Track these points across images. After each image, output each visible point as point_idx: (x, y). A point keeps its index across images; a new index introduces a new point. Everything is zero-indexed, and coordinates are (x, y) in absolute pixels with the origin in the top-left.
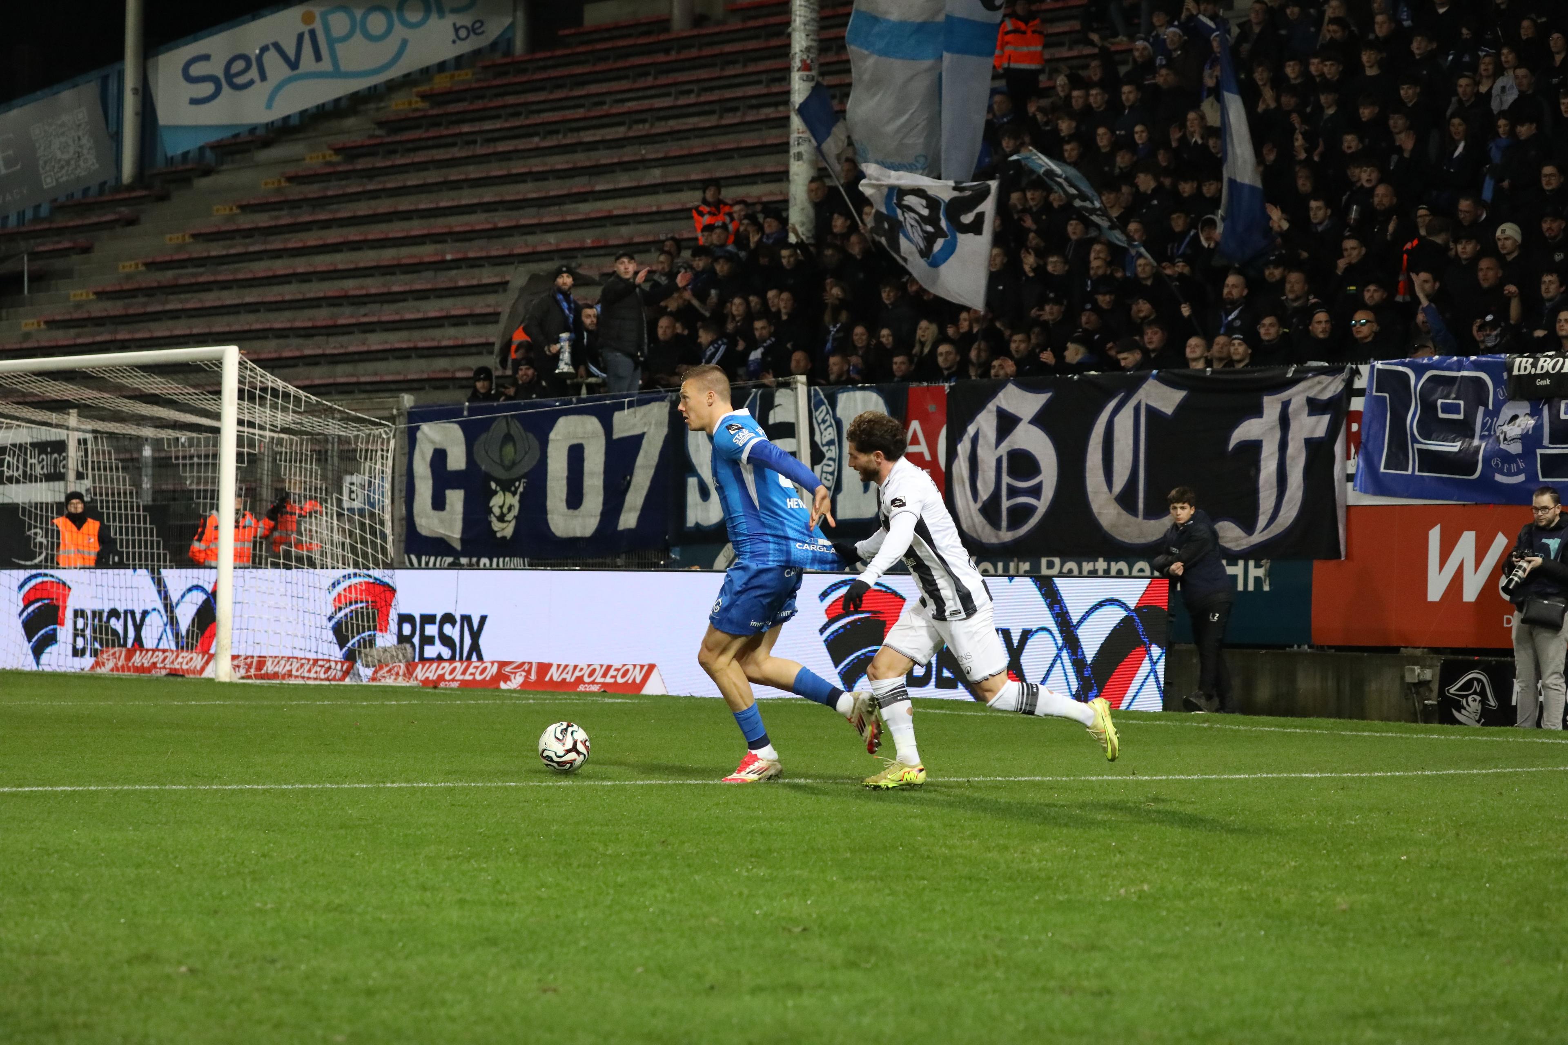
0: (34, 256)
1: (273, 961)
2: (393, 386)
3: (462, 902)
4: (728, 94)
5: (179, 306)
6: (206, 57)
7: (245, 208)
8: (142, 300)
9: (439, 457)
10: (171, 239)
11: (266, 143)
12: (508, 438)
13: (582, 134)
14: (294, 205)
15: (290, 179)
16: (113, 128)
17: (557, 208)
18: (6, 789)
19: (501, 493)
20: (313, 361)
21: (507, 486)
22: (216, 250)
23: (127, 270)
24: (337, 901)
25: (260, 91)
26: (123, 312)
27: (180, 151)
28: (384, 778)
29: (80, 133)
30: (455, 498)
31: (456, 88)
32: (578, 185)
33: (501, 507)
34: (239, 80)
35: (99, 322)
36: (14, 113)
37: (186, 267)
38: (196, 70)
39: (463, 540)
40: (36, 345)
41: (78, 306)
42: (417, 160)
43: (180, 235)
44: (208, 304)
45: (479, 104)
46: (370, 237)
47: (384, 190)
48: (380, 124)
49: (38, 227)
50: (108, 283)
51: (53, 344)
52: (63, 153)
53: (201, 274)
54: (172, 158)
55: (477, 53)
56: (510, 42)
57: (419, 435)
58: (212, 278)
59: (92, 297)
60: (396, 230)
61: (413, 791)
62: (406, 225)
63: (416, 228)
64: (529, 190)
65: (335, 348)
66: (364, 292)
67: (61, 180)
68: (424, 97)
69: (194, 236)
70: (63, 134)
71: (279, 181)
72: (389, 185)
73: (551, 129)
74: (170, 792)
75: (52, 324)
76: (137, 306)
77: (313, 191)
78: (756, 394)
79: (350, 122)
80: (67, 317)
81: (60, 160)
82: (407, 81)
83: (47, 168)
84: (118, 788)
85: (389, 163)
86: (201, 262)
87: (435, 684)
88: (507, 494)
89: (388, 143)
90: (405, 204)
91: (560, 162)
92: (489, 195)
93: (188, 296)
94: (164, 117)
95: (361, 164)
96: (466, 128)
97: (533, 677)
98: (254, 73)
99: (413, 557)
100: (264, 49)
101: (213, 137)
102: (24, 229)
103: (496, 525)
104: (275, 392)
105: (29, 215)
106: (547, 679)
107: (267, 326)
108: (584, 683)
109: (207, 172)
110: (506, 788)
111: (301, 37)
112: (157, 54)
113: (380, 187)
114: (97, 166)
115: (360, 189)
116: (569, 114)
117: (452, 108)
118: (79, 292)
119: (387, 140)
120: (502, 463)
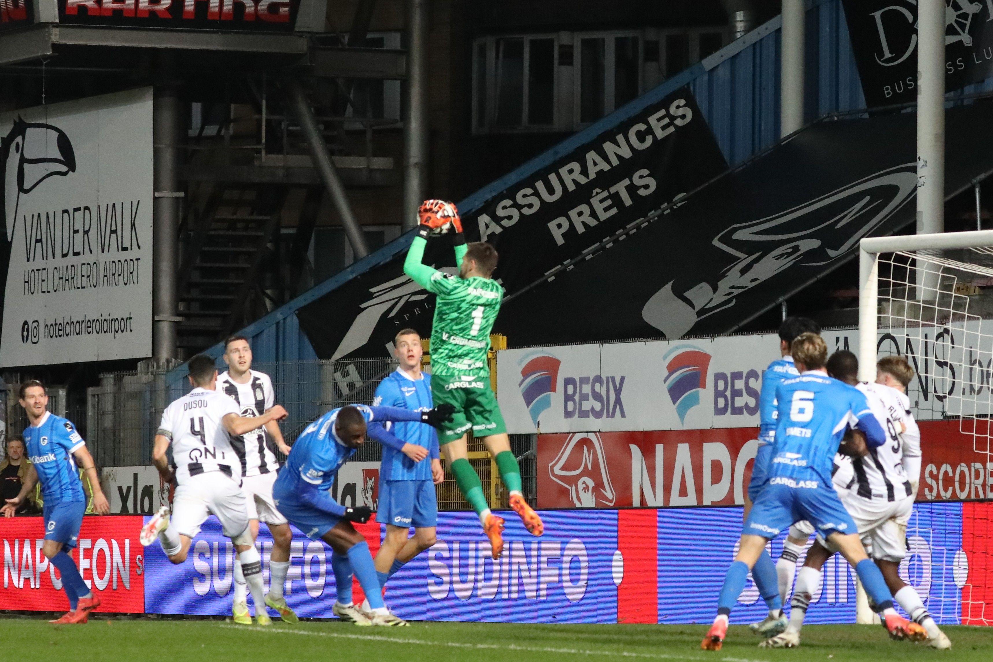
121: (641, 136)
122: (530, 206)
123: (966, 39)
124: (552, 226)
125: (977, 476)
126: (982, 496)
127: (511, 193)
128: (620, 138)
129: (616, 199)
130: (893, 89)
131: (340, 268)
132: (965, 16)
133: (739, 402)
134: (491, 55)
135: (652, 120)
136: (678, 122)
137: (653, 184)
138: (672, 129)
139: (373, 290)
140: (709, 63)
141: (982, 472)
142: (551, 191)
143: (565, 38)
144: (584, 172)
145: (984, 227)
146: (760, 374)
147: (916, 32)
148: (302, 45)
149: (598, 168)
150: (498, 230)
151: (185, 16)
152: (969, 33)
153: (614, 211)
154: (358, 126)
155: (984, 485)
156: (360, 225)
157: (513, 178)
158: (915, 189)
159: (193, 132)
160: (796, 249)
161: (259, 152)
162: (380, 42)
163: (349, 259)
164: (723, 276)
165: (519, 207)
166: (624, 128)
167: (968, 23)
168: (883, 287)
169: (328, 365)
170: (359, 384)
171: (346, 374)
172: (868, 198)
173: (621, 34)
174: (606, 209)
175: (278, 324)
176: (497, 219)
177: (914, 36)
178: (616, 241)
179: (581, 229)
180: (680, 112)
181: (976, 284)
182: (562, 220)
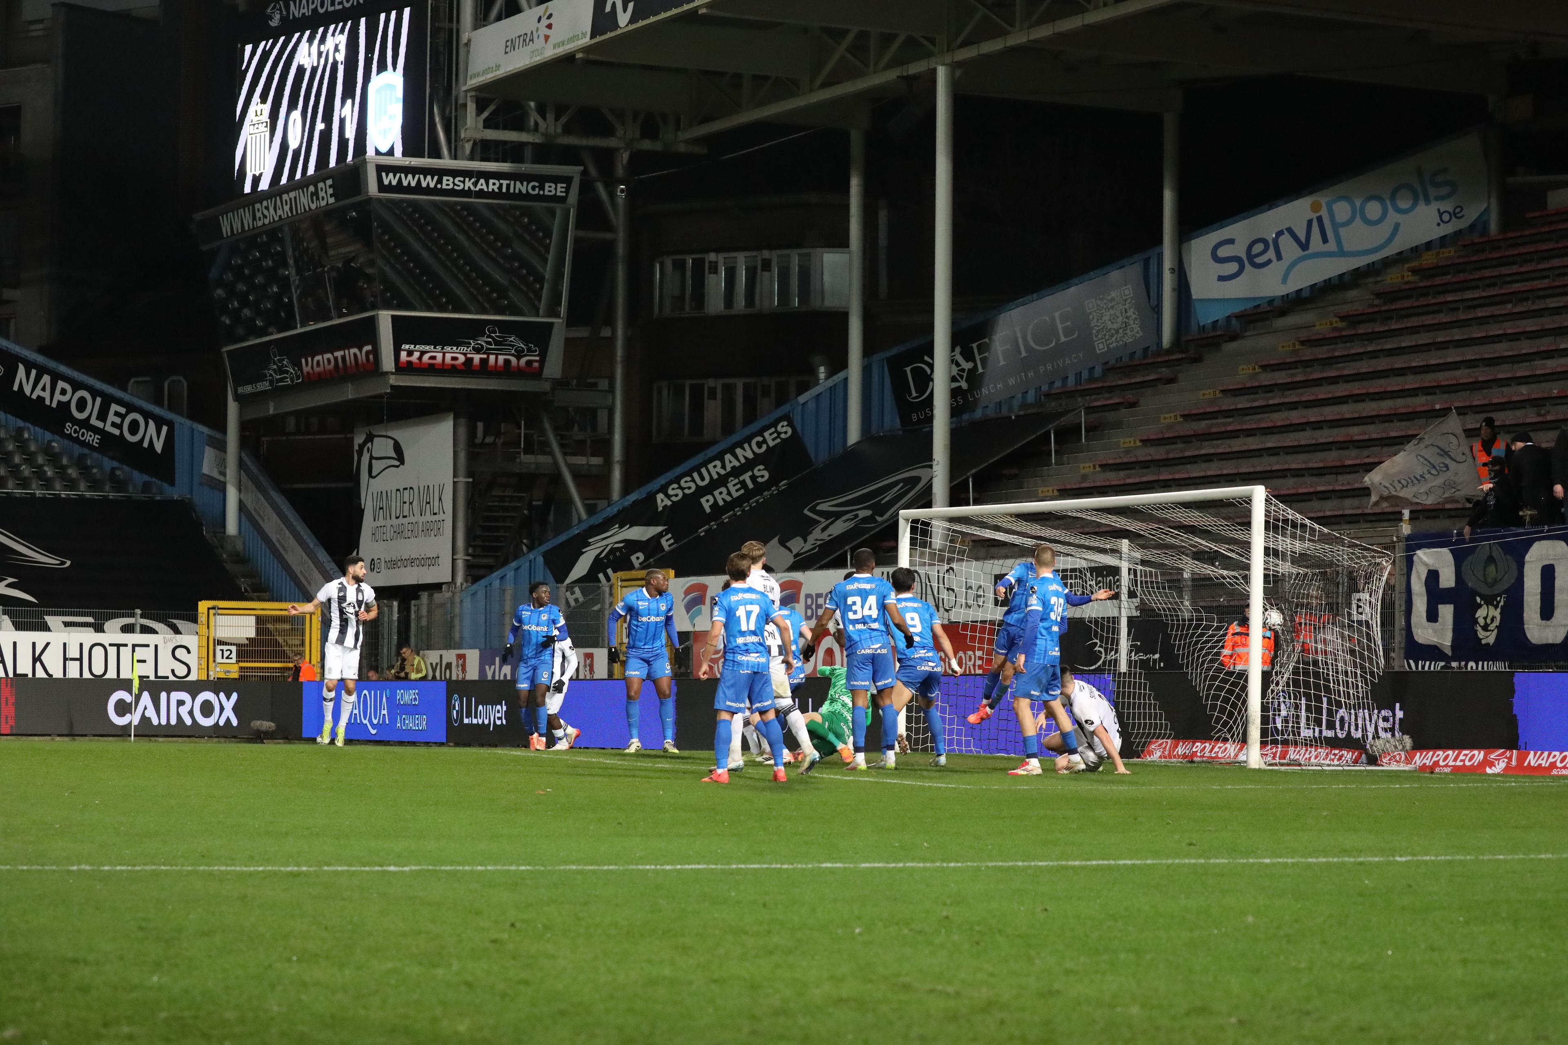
0: (1090, 410)
2: (1392, 517)
3: (1465, 961)
5: (1212, 451)
6: (1231, 241)
7: (1264, 368)
8: (1181, 446)
9: (1433, 576)
10: (1204, 395)
11: (1283, 313)
12: (1491, 560)
13: (1548, 301)
14: (1307, 364)
15: (1303, 343)
16: (1154, 302)
17: (1528, 364)
18: (1077, 863)
19: (1485, 606)
20: (1325, 496)
21: (1490, 601)
22: (1242, 403)
23: (1168, 421)
24: (1360, 961)
25: (1277, 268)
26: (1164, 457)
27: (1210, 321)
28: (1394, 853)
29: (1127, 307)
30: (1446, 612)
31: (1441, 264)
32: (1545, 344)
33: (1485, 618)
34: (1259, 260)
35: (1145, 465)
36: (1072, 289)
37: (1216, 418)
38: (1223, 252)
39: (1453, 647)
40: (1092, 485)
41: (1127, 451)
42: (1409, 325)
43: (1211, 391)
44: (1235, 449)
45: (1462, 277)
46: (1371, 391)
47: (1382, 350)
48: (1378, 295)
49: (1093, 386)
50: (1152, 431)
51: (1107, 483)
52: (1113, 323)
53: (1230, 423)
54: (1204, 326)
55: (1459, 233)
56: (1486, 224)
57: (1415, 558)
58: (1239, 427)
59: (1139, 444)
60: (1393, 384)
61: (1419, 863)
62: (1400, 379)
63: (1410, 382)
64: (1502, 349)
65: (1343, 484)
66: (1366, 437)
67: (1111, 346)
68: (1414, 271)
69: (1223, 391)
70: (1112, 307)
71: (1294, 344)
72: (1388, 346)
73: (1522, 297)
74: (1214, 865)
75: (1105, 467)
76: (1176, 451)
77: (1322, 352)
79: (1352, 294)
80: (1118, 461)
81: (1110, 330)
82: (1401, 258)
83: (1100, 336)
85: (1386, 328)
86: (1228, 413)
87: (1431, 769)
88: (1490, 607)
89: (1386, 311)
90: (1399, 362)
91: (1530, 325)
92: (1470, 354)
93: (1219, 442)
94: (1196, 292)
95: (1362, 329)
96: (1450, 298)
97: (1514, 763)
98: (1271, 254)
99: (1411, 662)
100: (1279, 234)
101: (1238, 309)
102: (1079, 388)
103: (1481, 634)
104: (1294, 525)
105: (1085, 375)
106: (1526, 764)
107: (1286, 467)
108: (1557, 768)
109: (1233, 338)
110: (1496, 861)
111: (1310, 223)
112: (1190, 239)
113: (1379, 348)
114: (1141, 334)
115: (1362, 350)
116: (1537, 284)
117: (1438, 281)
118: (1128, 440)
119: (1384, 308)
120: (1485, 582)
121: (759, 445)
122: (689, 488)
123: (964, 385)
124: (703, 500)
125: (970, 660)
126: (973, 672)
127: (677, 480)
128: (746, 446)
129: (743, 484)
130: (918, 416)
131: (569, 526)
132: (963, 370)
134: (665, 393)
135: (766, 434)
136: (783, 436)
137: (766, 475)
138: (778, 440)
139: (590, 540)
140: (802, 399)
141: (973, 657)
142: (703, 479)
143: (711, 383)
144: (724, 467)
145: (975, 503)
147: (933, 380)
148: (547, 387)
149: (732, 465)
150: (669, 503)
151: (473, 368)
152: (966, 381)
153: (742, 491)
154: (580, 436)
155: (974, 665)
156: (583, 499)
157: (678, 470)
158: (932, 478)
159: (479, 440)
160: (856, 516)
161: (519, 453)
162: (595, 385)
163: (575, 521)
164: (811, 533)
165: (682, 489)
166: (748, 440)
167: (965, 375)
168: (913, 541)
169: (563, 587)
170: (581, 599)
171: (573, 593)
172: (901, 484)
173: (748, 380)
174: (737, 491)
175: (530, 561)
176: (668, 496)
177: (931, 383)
178: (743, 511)
179: (721, 503)
180: (784, 429)
182: (710, 497)
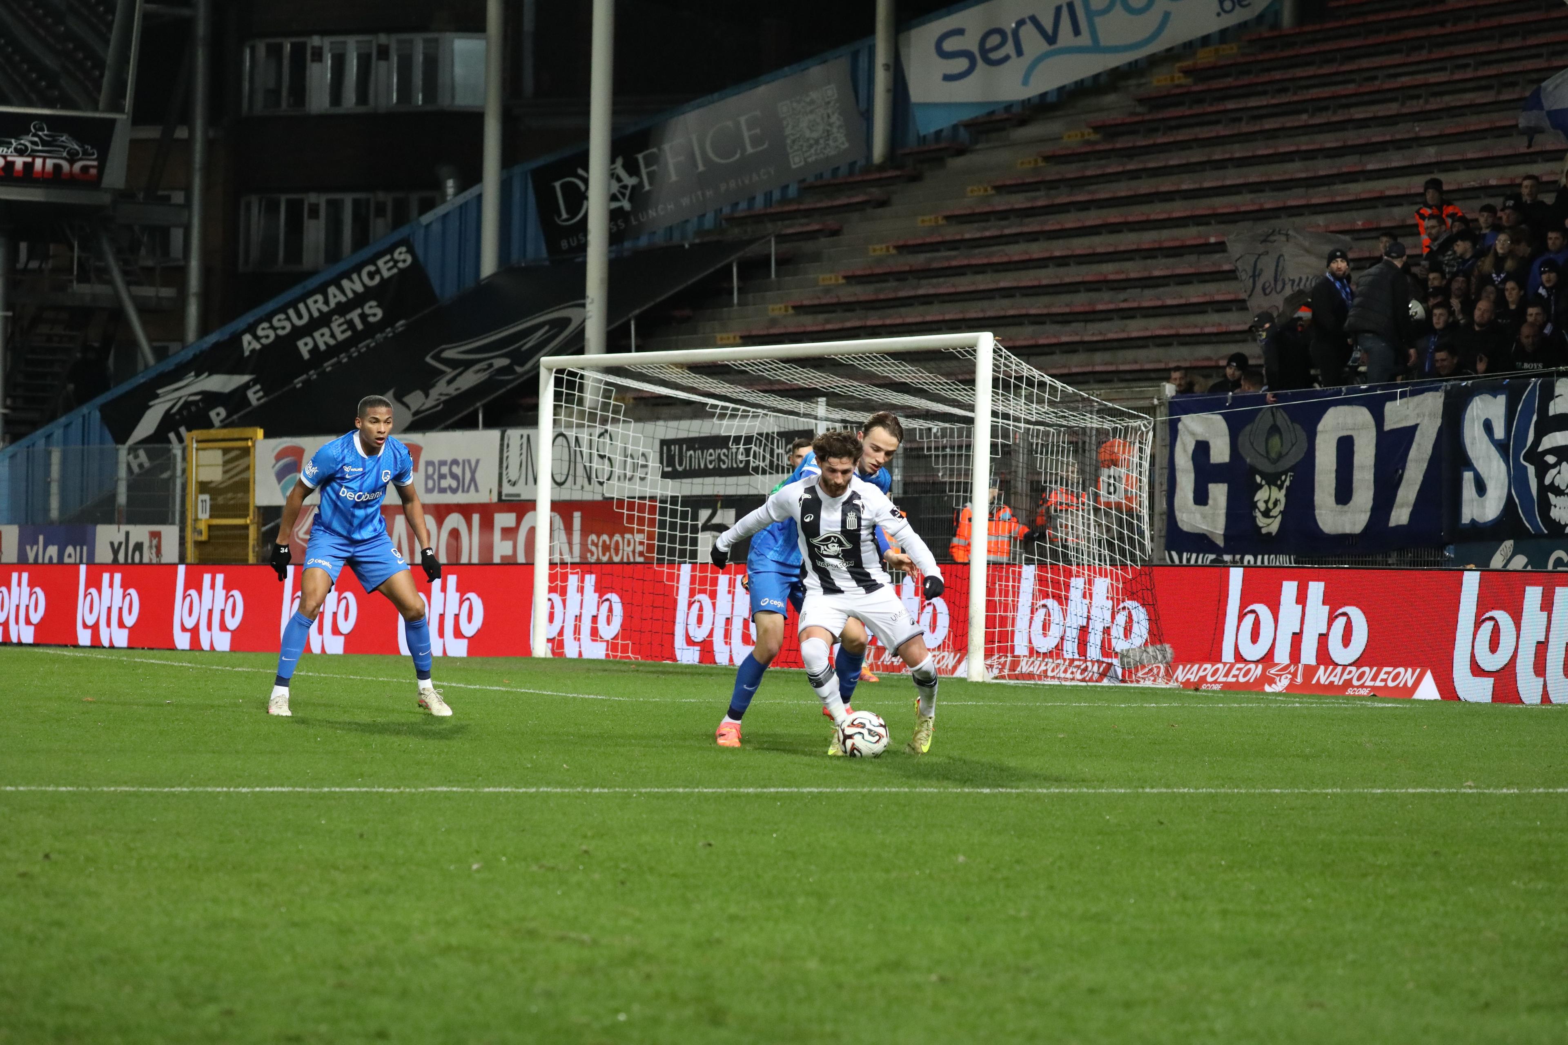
0: (781, 238)
1: (1027, 971)
2: (1153, 375)
3: (1224, 913)
4: (1506, 68)
5: (932, 291)
6: (960, 32)
7: (1000, 189)
8: (893, 284)
9: (1202, 449)
10: (923, 221)
11: (1023, 122)
12: (1274, 429)
13: (1352, 110)
14: (1052, 185)
15: (1047, 159)
16: (863, 106)
17: (1325, 188)
18: (751, 790)
19: (1266, 487)
20: (1070, 348)
21: (1272, 480)
22: (970, 232)
23: (878, 253)
24: (1094, 910)
25: (1015, 68)
26: (872, 297)
27: (932, 130)
28: (1143, 782)
29: (830, 111)
30: (1219, 492)
31: (1221, 63)
32: (1348, 164)
33: (1266, 502)
34: (994, 56)
35: (848, 307)
36: (762, 90)
37: (938, 251)
38: (949, 45)
39: (1226, 536)
40: (782, 331)
41: (827, 290)
42: (1180, 138)
43: (932, 217)
44: (961, 289)
45: (1245, 80)
46: (1130, 219)
47: (1145, 170)
48: (1141, 101)
49: (787, 208)
50: (858, 265)
51: (802, 329)
52: (812, 131)
53: (955, 258)
54: (924, 137)
55: (1243, 26)
56: (1277, 14)
57: (1180, 426)
58: (965, 262)
59: (842, 281)
60: (1157, 211)
61: (1174, 797)
62: (1168, 206)
63: (1179, 209)
64: (1296, 170)
65: (1093, 334)
66: (1123, 276)
67: (810, 160)
68: (1187, 72)
69: (947, 218)
70: (811, 112)
71: (1036, 161)
72: (1151, 165)
73: (1319, 106)
74: (921, 795)
75: (800, 309)
76: (888, 291)
77: (1071, 171)
78: (1535, 383)
79: (1110, 99)
80: (816, 302)
81: (808, 139)
82: (1170, 56)
83: (796, 147)
84: (866, 790)
85: (1151, 142)
86: (954, 245)
87: (1197, 687)
88: (1273, 488)
89: (1149, 121)
90: (1166, 185)
91: (1329, 141)
92: (1254, 175)
93: (941, 280)
94: (916, 94)
95: (1120, 143)
96: (1231, 105)
97: (1299, 680)
98: (1009, 48)
99: (1174, 554)
100: (1021, 23)
101: (966, 116)
102: (769, 211)
103: (1261, 521)
104: (1030, 383)
105: (777, 195)
106: (1314, 682)
107: (1023, 312)
108: (1353, 687)
109: (961, 152)
110: (1270, 795)
111: (1058, 9)
112: (909, 28)
113: (1141, 166)
114: (847, 145)
115: (1120, 169)
116: (1340, 90)
117: (1216, 84)
118: (828, 276)
119: (1148, 117)
120: (1267, 456)
121: (371, 276)
122: (283, 328)
123: (626, 205)
124: (300, 344)
125: (629, 544)
126: (632, 560)
127: (269, 318)
128: (355, 277)
129: (351, 324)
130: (569, 242)
131: (134, 373)
132: (625, 187)
133: (444, 483)
134: (255, 210)
135: (380, 263)
136: (401, 265)
137: (380, 313)
138: (395, 271)
139: (159, 391)
140: (426, 219)
141: (632, 541)
142: (300, 316)
143: (312, 198)
144: (326, 302)
145: (638, 350)
146: (461, 461)
147: (587, 198)
148: (106, 199)
149: (337, 300)
150: (258, 346)
151: (15, 175)
152: (631, 200)
153: (349, 333)
154: (150, 263)
155: (634, 552)
156: (150, 340)
157: (271, 306)
158: (584, 321)
159: (20, 265)
160: (491, 366)
161: (71, 281)
162: (168, 198)
163: (141, 367)
164: (433, 386)
165: (274, 329)
166: (358, 269)
167: (628, 192)
168: (557, 396)
169: (123, 450)
170: (147, 464)
171: (136, 457)
172: (547, 328)
173: (358, 195)
174: (343, 332)
175: (84, 416)
176: (257, 338)
177: (585, 202)
178: (350, 357)
179: (322, 347)
180: (402, 257)
181: (630, 395)
182: (308, 340)
